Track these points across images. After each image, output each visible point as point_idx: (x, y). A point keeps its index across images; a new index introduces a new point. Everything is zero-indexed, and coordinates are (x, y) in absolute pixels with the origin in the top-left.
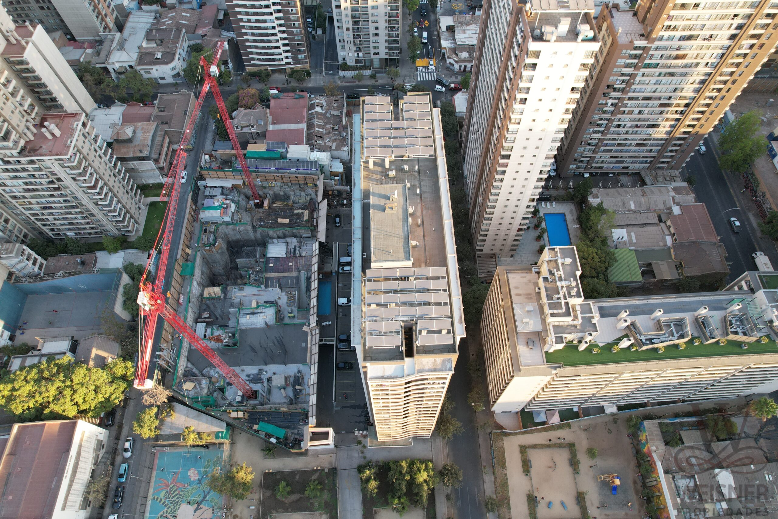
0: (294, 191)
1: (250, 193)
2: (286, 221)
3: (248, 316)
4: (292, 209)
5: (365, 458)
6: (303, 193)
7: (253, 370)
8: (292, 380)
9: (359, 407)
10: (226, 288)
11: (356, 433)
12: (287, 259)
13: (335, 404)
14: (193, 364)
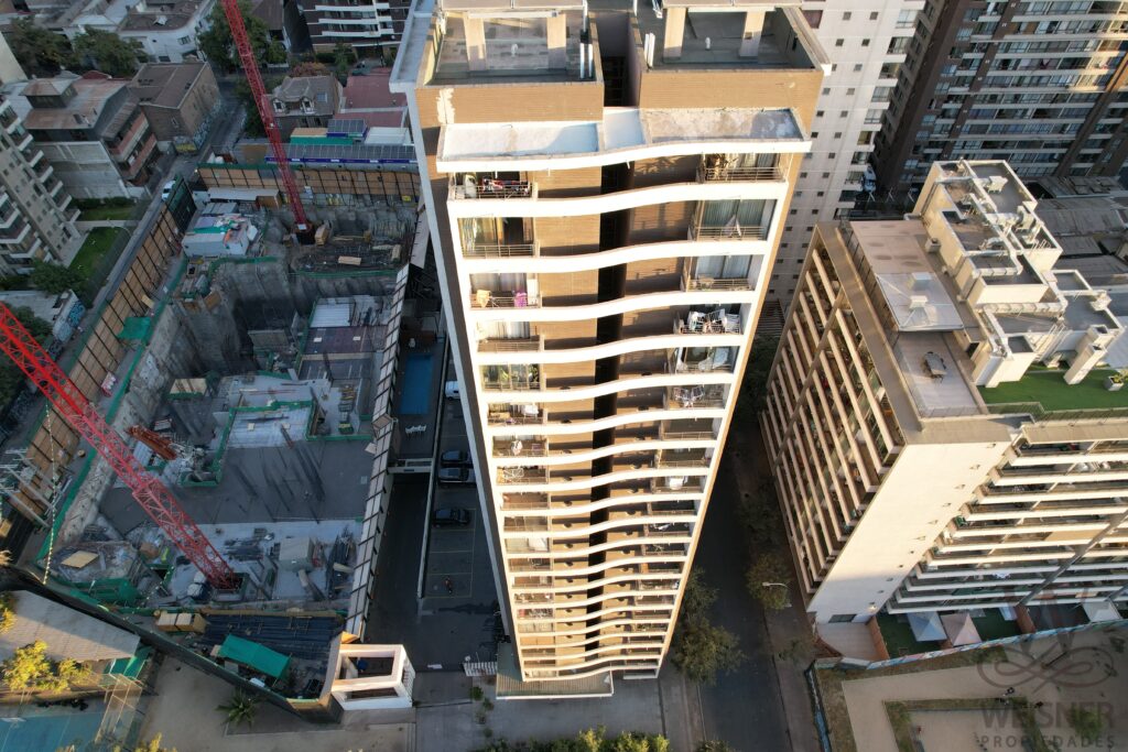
0: (375, 211)
1: (291, 216)
2: (356, 261)
3: (251, 426)
4: (370, 243)
5: (488, 734)
6: (393, 217)
7: (241, 532)
8: (328, 552)
9: (479, 609)
10: (218, 380)
11: (469, 672)
12: (352, 328)
13: (421, 602)
14: (108, 519)
